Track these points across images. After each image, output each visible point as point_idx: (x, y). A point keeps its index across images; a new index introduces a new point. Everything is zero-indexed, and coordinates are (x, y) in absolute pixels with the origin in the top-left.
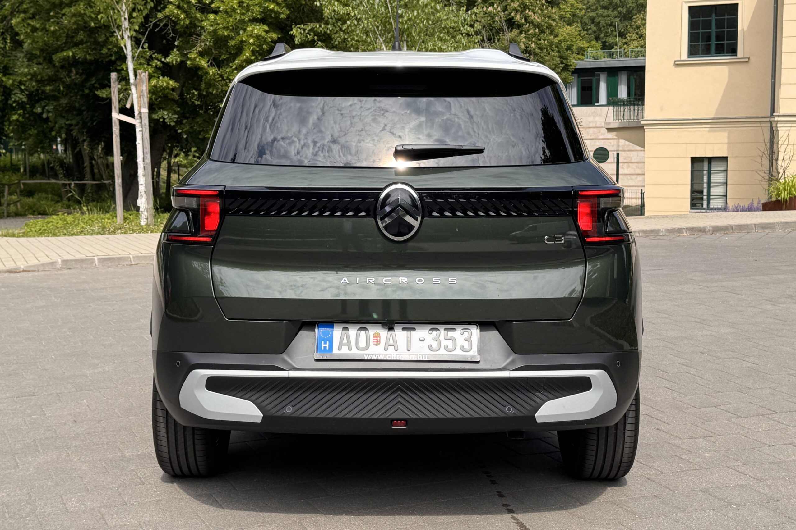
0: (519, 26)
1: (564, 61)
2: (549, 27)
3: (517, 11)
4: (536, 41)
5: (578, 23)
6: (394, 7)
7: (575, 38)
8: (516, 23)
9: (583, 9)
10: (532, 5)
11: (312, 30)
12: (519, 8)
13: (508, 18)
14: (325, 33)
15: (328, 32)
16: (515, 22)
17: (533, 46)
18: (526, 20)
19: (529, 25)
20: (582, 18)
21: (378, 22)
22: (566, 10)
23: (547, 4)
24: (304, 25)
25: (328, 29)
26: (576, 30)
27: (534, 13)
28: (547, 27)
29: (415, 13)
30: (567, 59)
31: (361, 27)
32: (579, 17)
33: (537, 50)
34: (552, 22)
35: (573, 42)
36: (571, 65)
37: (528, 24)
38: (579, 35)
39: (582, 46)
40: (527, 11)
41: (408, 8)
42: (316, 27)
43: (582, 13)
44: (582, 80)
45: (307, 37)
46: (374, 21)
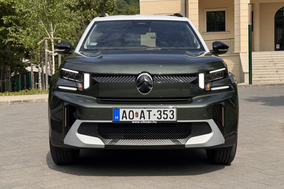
6: (46, 8)
11: (11, 18)
14: (17, 19)
15: (18, 19)
21: (40, 14)
24: (7, 16)
25: (17, 18)
29: (55, 10)
31: (31, 17)
41: (52, 8)
42: (12, 17)
45: (9, 21)
46: (38, 13)
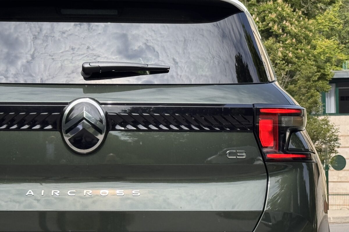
0: (277, 36)
1: (322, 71)
2: (306, 37)
3: (275, 22)
4: (293, 50)
5: (336, 36)
7: (334, 50)
8: (274, 33)
9: (341, 23)
10: (289, 17)
12: (276, 19)
13: (266, 28)
16: (272, 32)
17: (290, 55)
18: (283, 30)
19: (287, 35)
20: (340, 32)
22: (324, 24)
23: (304, 16)
26: (334, 43)
27: (291, 24)
28: (304, 38)
30: (324, 69)
32: (337, 31)
33: (294, 59)
34: (309, 33)
35: (332, 54)
36: (328, 75)
37: (285, 34)
38: (338, 48)
39: (341, 58)
40: (285, 22)
43: (339, 28)
44: (339, 89)
